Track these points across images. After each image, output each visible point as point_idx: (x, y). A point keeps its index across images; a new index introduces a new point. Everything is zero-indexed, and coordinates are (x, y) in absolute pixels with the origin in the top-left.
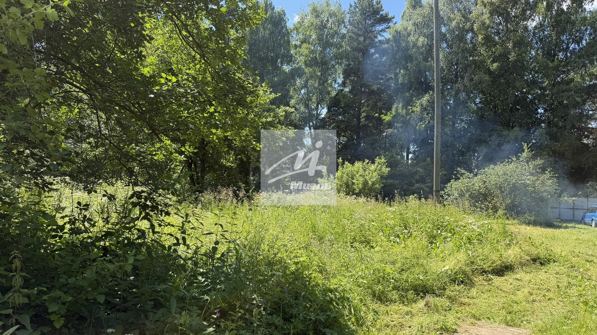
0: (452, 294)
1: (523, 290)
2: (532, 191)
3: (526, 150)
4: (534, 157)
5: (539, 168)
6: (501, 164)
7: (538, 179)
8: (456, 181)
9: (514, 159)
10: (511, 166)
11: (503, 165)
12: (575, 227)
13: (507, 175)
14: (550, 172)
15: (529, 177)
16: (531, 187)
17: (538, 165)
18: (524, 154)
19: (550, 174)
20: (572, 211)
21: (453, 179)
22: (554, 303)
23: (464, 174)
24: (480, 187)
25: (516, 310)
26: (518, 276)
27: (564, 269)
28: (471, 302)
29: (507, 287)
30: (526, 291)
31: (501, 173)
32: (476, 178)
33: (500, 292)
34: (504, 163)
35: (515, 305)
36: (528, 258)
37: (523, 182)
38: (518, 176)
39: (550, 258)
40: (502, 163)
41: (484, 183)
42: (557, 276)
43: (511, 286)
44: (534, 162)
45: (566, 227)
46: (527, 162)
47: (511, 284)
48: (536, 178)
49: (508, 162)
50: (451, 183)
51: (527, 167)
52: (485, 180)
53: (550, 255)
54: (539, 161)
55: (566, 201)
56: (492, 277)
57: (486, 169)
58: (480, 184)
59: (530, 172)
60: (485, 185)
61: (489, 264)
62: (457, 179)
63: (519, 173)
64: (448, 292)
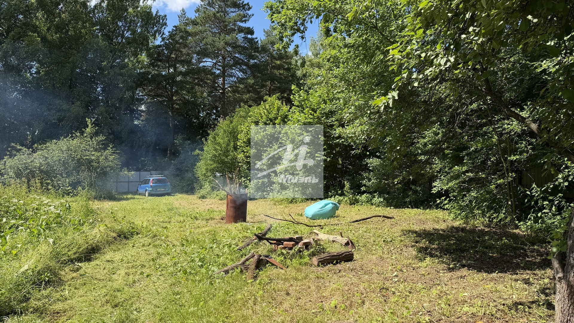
0: (39, 304)
1: (118, 272)
2: (96, 167)
3: (90, 126)
4: (97, 134)
5: (102, 144)
6: (65, 139)
7: (102, 155)
8: (11, 158)
9: (78, 134)
10: (75, 141)
11: (67, 140)
12: (134, 198)
13: (71, 150)
14: (112, 148)
15: (93, 153)
16: (96, 163)
17: (101, 141)
18: (87, 129)
19: (112, 150)
20: (127, 184)
21: (6, 155)
22: (154, 279)
23: (20, 150)
24: (41, 164)
25: (122, 300)
26: (108, 257)
27: (147, 240)
28: (67, 307)
29: (101, 273)
30: (122, 272)
31: (65, 148)
32: (35, 154)
33: (96, 282)
34: (68, 138)
35: (119, 294)
36: (114, 235)
37: (88, 157)
38: (82, 152)
39: (133, 230)
40: (65, 137)
41: (46, 160)
42: (145, 248)
43: (105, 271)
44: (97, 138)
45: (127, 199)
46: (91, 138)
47: (104, 269)
48: (100, 154)
49: (72, 137)
50: (5, 160)
51: (91, 143)
52: (46, 156)
53: (133, 228)
54: (101, 138)
55: (126, 174)
56: (80, 264)
57: (48, 144)
58: (41, 161)
59: (94, 148)
60: (46, 162)
61: (75, 250)
62: (11, 156)
63: (83, 148)
64: (33, 303)
